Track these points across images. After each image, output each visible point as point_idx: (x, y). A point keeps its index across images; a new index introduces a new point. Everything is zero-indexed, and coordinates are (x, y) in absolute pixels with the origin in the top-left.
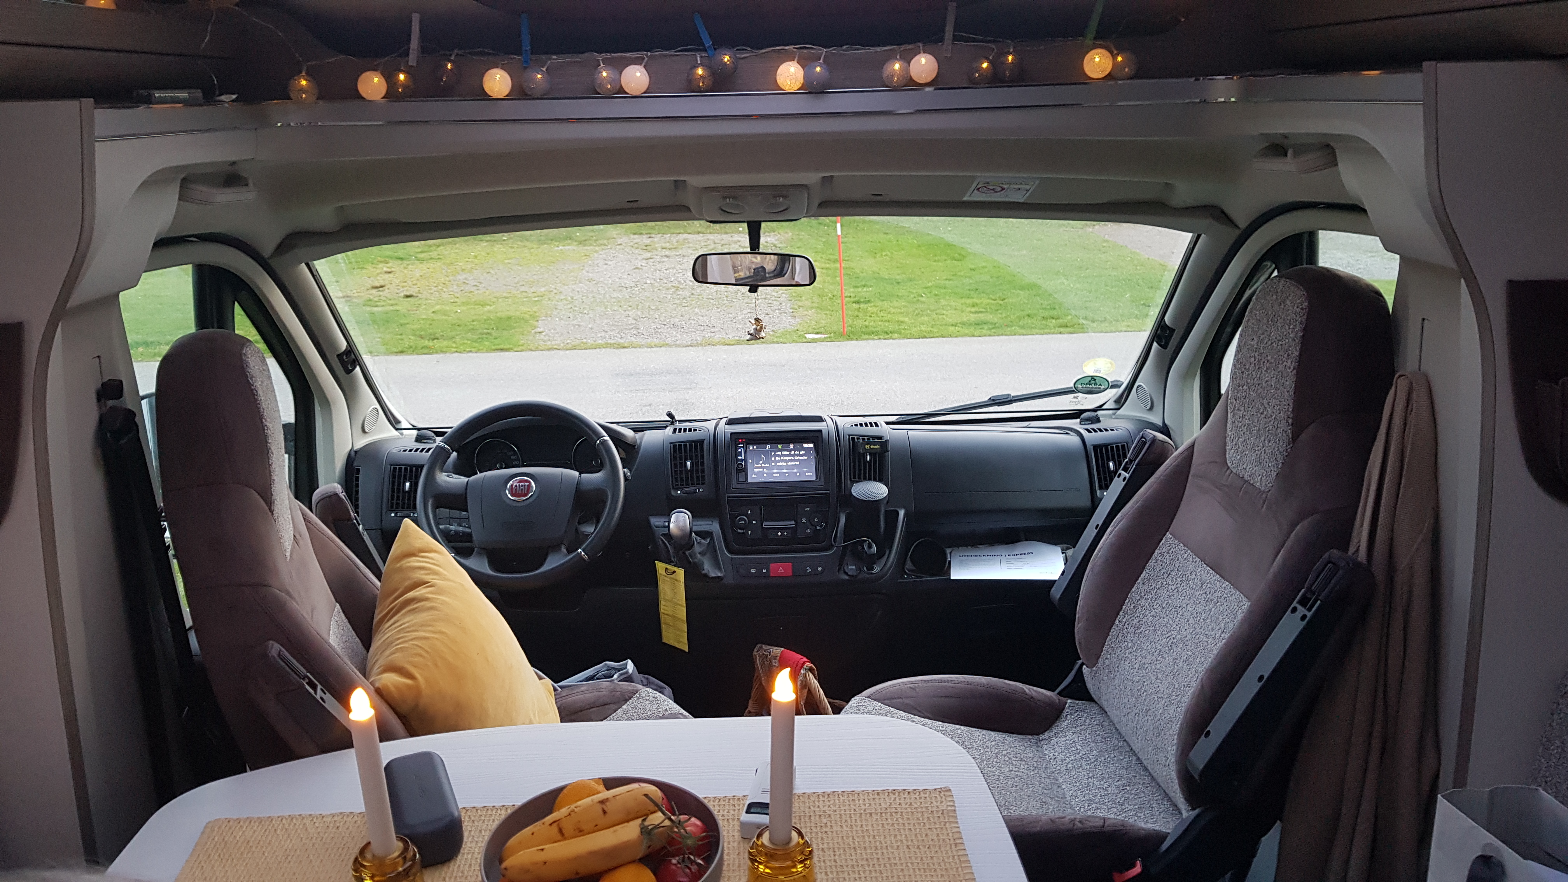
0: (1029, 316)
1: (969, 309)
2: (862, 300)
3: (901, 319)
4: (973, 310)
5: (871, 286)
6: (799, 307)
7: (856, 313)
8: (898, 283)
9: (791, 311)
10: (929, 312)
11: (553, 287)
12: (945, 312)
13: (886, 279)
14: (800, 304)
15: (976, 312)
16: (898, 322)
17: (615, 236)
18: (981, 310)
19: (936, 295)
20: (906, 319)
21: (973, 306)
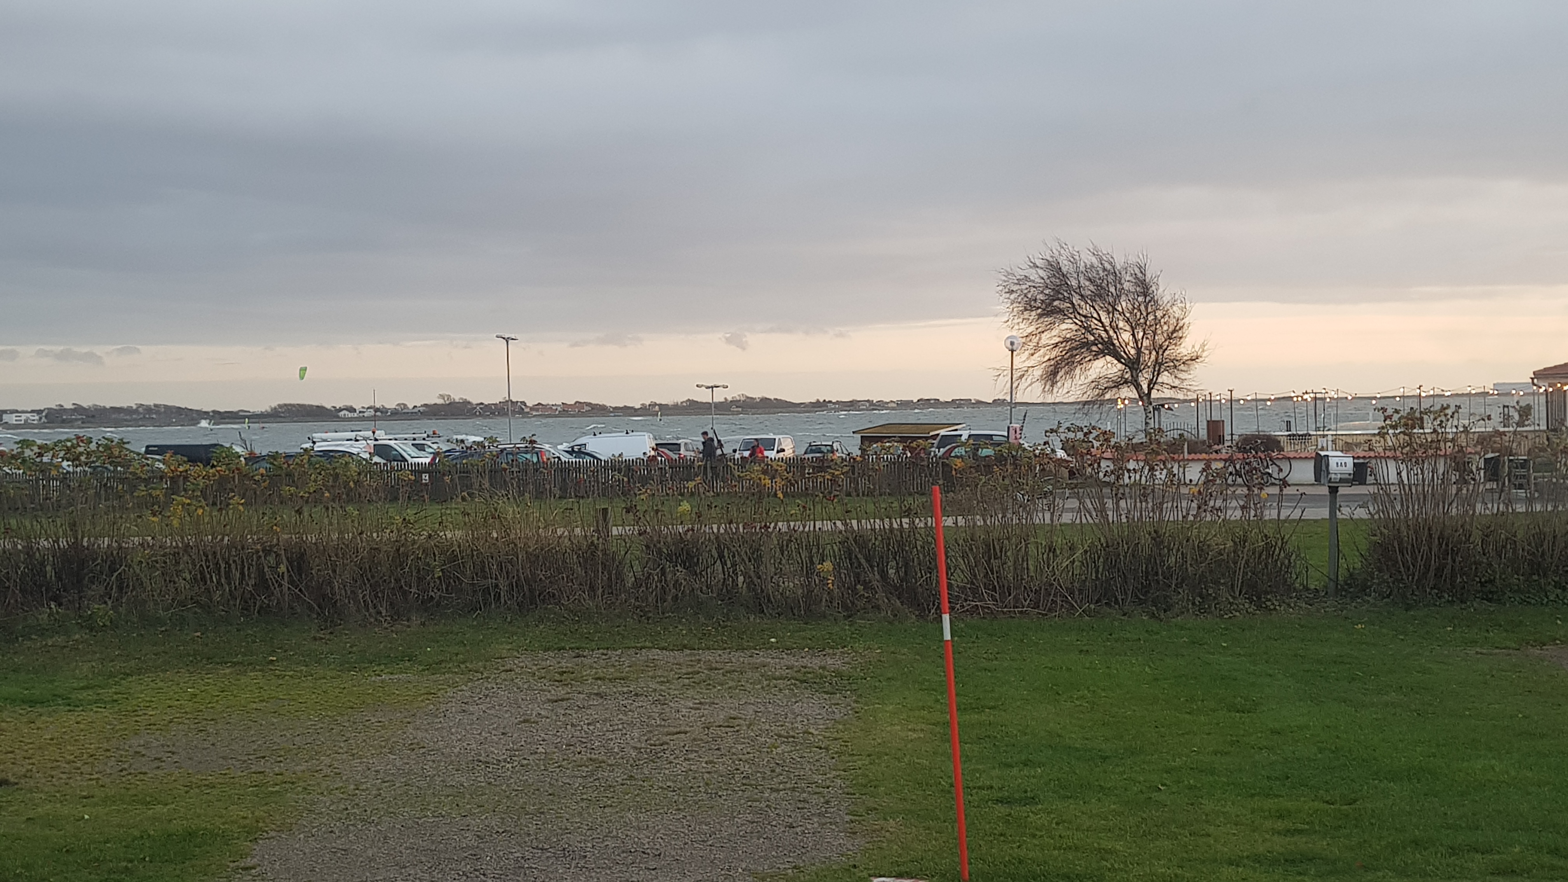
0: (1416, 843)
1: (1268, 824)
2: (1017, 796)
3: (1109, 845)
4: (1280, 825)
5: (1041, 765)
6: (869, 810)
7: (1001, 828)
8: (1104, 759)
9: (848, 818)
10: (1173, 828)
11: (327, 761)
12: (1211, 829)
13: (1077, 750)
14: (871, 803)
15: (1288, 832)
16: (1099, 850)
17: (504, 653)
18: (1300, 826)
19: (1190, 788)
20: (1119, 846)
21: (1281, 817)
